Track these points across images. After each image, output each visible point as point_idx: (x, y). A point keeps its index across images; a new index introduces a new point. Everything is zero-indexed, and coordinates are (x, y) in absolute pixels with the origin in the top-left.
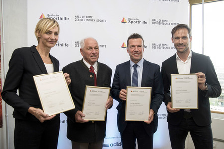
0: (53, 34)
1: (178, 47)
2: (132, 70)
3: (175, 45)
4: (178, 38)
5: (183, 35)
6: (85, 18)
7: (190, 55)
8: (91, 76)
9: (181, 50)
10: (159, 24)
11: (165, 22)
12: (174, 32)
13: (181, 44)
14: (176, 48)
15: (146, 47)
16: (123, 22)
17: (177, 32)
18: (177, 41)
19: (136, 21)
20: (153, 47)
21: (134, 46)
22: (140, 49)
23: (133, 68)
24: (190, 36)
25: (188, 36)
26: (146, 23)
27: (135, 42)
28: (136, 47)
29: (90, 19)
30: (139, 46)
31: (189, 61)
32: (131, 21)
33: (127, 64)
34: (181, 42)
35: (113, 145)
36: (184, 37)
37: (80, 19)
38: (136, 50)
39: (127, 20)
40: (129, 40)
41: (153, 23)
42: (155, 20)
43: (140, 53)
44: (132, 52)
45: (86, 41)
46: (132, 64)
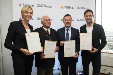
0: (29, 13)
1: (87, 20)
2: (66, 32)
3: (86, 20)
4: (87, 16)
5: (90, 15)
6: (43, 6)
7: (93, 24)
8: (47, 35)
9: (89, 22)
10: (80, 9)
11: (83, 8)
12: (85, 13)
13: (89, 19)
14: (86, 21)
15: (73, 21)
16: (62, 8)
17: (87, 13)
18: (87, 18)
19: (68, 7)
20: (77, 21)
21: (67, 20)
22: (70, 22)
23: (66, 31)
24: (93, 15)
25: (92, 15)
26: (73, 8)
27: (68, 18)
28: (68, 20)
29: (45, 6)
30: (69, 20)
31: (92, 28)
32: (66, 7)
33: (63, 29)
34: (88, 18)
35: (57, 70)
36: (90, 16)
37: (40, 6)
38: (68, 22)
39: (64, 7)
40: (65, 17)
41: (77, 9)
42: (78, 7)
43: (70, 23)
44: (66, 23)
45: (44, 17)
46: (66, 29)
